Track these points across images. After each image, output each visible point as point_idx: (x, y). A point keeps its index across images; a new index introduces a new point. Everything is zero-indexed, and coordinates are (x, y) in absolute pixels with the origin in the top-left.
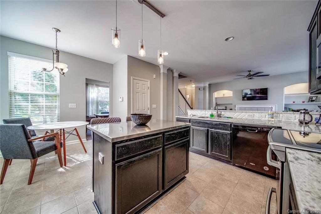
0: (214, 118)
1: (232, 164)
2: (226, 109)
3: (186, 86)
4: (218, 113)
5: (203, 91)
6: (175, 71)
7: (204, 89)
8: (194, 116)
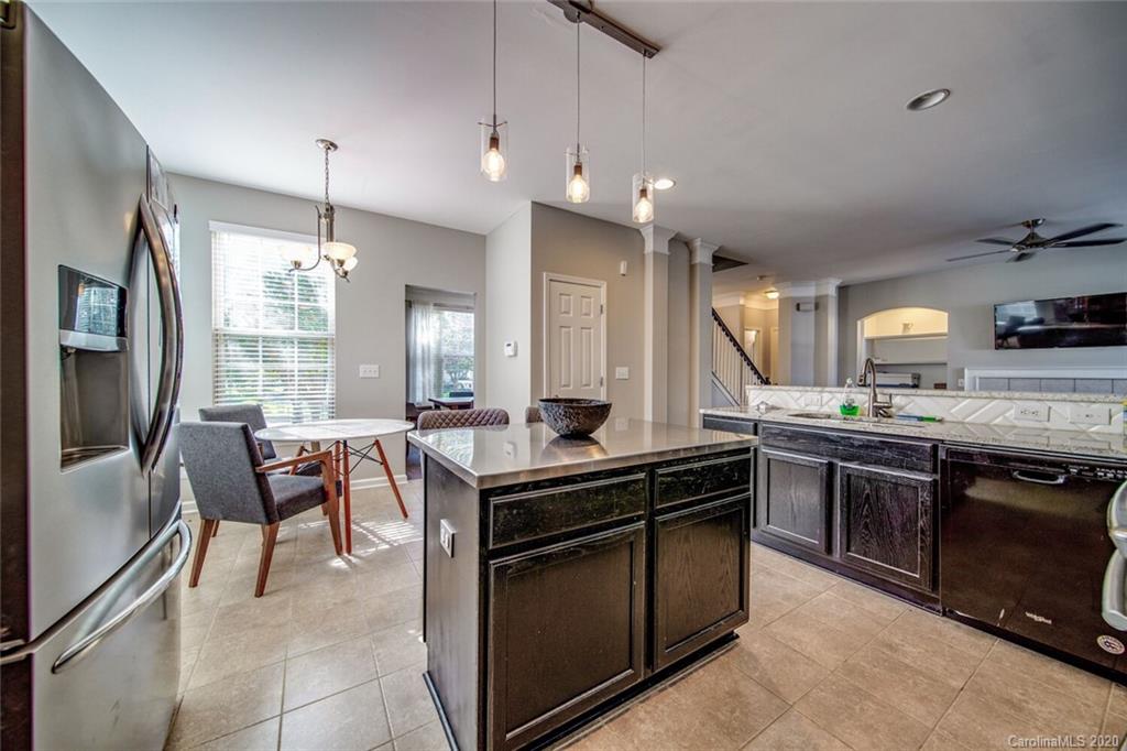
0: (860, 420)
1: (940, 607)
2: (915, 386)
3: (745, 296)
4: (875, 400)
5: (813, 313)
6: (698, 243)
7: (817, 307)
8: (773, 411)
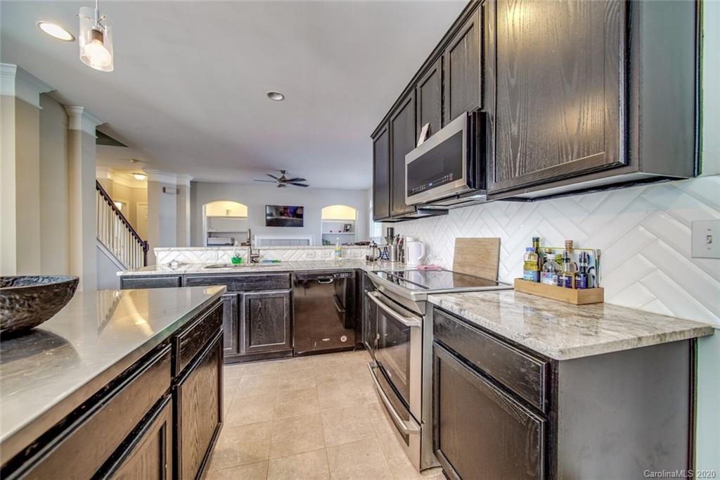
0: (245, 266)
4: (251, 254)
6: (78, 111)
8: (183, 266)
